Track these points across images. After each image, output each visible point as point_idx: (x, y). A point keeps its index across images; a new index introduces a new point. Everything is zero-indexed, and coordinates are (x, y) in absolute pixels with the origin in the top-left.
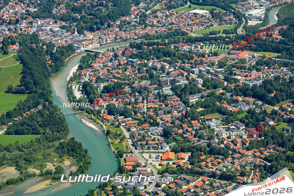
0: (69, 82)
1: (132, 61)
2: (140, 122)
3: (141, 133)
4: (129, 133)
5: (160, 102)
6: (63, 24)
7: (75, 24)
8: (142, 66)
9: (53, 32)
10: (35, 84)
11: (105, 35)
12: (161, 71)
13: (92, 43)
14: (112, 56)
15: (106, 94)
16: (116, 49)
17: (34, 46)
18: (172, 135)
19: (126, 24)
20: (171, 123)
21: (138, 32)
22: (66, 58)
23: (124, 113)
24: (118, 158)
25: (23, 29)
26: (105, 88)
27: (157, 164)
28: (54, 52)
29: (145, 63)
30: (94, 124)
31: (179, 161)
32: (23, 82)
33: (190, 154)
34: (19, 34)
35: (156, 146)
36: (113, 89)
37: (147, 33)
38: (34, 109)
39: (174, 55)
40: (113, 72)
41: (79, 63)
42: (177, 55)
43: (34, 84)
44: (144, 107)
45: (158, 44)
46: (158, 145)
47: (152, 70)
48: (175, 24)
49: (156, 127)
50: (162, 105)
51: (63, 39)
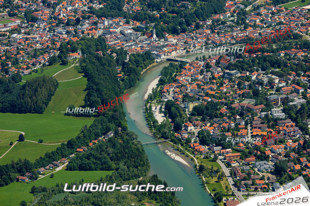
0: (147, 101)
1: (230, 73)
2: (243, 154)
3: (245, 169)
4: (229, 169)
5: (269, 127)
6: (137, 25)
7: (153, 24)
8: (243, 80)
9: (124, 36)
11: (193, 39)
12: (269, 86)
13: (176, 50)
14: (203, 67)
15: (196, 117)
16: (208, 57)
17: (100, 53)
18: (287, 172)
19: (219, 25)
20: (285, 156)
21: (235, 35)
22: (143, 69)
23: (222, 143)
24: (215, 202)
25: (86, 32)
26: (195, 108)
28: (126, 61)
29: (247, 76)
30: (182, 158)
32: (88, 101)
34: (80, 38)
35: (266, 186)
36: (206, 110)
37: (248, 36)
38: (103, 137)
39: (285, 66)
40: (205, 87)
41: (159, 76)
42: (289, 65)
43: (103, 104)
44: (248, 134)
45: (263, 50)
46: (268, 186)
47: (257, 85)
48: (285, 24)
49: (266, 162)
50: (271, 132)
51: (138, 44)
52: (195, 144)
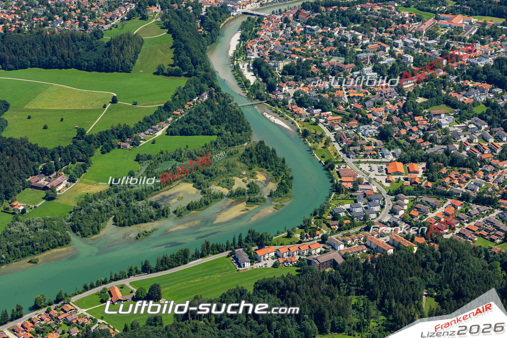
0: (233, 59)
1: (311, 28)
2: (344, 117)
3: (349, 133)
4: (333, 133)
8: (326, 37)
10: (194, 63)
12: (353, 43)
13: (250, 2)
14: (282, 21)
15: (288, 77)
16: (284, 11)
17: (176, 6)
18: (392, 137)
20: (388, 120)
22: (221, 23)
23: (321, 105)
24: (327, 170)
26: (285, 68)
27: (382, 179)
28: (203, 14)
29: (328, 32)
30: (282, 121)
31: (412, 175)
32: (178, 60)
33: (424, 165)
35: (375, 153)
36: (298, 69)
38: (197, 98)
40: (289, 44)
41: (240, 30)
42: (369, 20)
44: (344, 95)
45: (338, 4)
46: (377, 152)
47: (341, 42)
49: (369, 126)
50: (367, 94)
52: (293, 107)
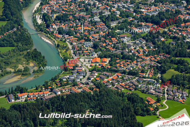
0: (34, 14)
2: (79, 39)
3: (79, 46)
4: (72, 46)
5: (92, 26)
8: (81, 3)
10: (12, 15)
12: (93, 6)
15: (57, 21)
18: (99, 47)
20: (99, 40)
23: (69, 33)
24: (64, 61)
26: (57, 17)
27: (89, 65)
29: (83, 1)
30: (49, 40)
31: (103, 63)
32: (4, 13)
33: (110, 59)
35: (89, 54)
36: (62, 18)
38: (11, 31)
40: (63, 7)
41: (41, 1)
44: (82, 29)
47: (88, 6)
49: (89, 42)
50: (93, 28)
52: (56, 34)
